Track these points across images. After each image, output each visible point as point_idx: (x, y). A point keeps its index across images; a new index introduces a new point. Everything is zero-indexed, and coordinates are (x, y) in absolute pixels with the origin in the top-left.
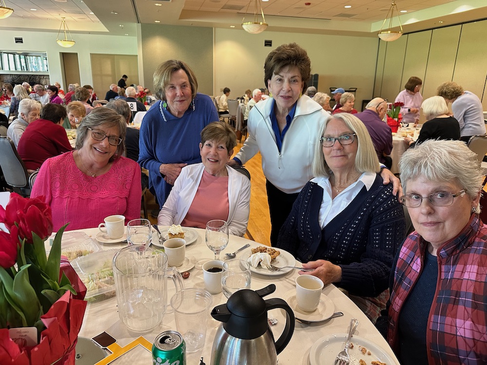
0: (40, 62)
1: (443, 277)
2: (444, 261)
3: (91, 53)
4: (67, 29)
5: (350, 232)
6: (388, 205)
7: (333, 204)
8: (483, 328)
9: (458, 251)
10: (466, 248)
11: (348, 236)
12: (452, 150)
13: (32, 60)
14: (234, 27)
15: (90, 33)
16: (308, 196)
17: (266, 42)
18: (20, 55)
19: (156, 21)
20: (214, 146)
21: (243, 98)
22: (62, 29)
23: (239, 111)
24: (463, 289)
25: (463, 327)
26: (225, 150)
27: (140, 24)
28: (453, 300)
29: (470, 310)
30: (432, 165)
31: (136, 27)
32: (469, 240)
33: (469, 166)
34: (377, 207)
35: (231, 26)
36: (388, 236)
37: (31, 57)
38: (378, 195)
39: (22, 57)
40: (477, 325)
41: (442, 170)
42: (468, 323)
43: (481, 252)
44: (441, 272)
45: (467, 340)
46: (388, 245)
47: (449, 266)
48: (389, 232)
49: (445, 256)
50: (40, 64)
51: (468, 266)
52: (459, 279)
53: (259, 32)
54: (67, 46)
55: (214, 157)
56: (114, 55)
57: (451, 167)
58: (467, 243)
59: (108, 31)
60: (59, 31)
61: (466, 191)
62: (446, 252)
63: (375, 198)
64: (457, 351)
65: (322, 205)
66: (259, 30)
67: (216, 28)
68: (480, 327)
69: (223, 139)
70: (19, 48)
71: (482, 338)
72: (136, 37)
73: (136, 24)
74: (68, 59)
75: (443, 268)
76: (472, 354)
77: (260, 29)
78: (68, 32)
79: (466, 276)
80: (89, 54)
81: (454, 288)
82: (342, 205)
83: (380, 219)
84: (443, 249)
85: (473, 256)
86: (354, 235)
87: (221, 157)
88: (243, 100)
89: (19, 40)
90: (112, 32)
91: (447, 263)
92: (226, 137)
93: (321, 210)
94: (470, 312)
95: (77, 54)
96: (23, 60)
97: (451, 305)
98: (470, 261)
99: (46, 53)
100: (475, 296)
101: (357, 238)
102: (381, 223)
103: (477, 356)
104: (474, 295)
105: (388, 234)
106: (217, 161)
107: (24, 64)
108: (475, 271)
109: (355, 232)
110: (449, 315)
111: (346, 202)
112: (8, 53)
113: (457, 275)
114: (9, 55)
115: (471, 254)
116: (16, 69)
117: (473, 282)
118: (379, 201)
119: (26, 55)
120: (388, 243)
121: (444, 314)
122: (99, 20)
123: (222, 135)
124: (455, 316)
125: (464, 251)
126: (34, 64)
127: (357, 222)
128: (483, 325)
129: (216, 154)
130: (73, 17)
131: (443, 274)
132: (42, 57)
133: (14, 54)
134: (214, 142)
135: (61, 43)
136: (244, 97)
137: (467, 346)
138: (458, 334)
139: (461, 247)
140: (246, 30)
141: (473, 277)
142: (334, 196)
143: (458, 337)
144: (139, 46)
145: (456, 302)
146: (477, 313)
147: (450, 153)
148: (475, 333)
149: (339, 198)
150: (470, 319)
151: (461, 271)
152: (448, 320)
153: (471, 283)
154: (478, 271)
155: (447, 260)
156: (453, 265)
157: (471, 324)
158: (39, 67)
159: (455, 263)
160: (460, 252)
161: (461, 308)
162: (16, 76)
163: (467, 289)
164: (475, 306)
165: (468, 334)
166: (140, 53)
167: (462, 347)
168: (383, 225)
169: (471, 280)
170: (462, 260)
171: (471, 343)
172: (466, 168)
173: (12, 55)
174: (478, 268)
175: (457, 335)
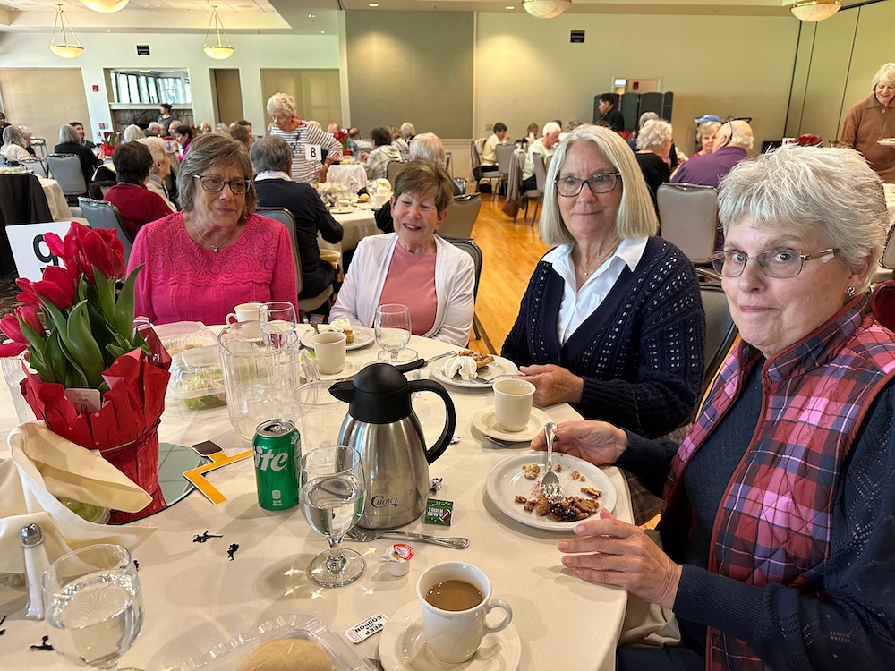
0: (180, 88)
1: (768, 419)
2: (774, 388)
3: (262, 67)
4: (220, 27)
5: (607, 349)
6: (666, 294)
7: (577, 300)
8: (808, 511)
9: (803, 371)
10: (821, 365)
11: (605, 355)
12: (824, 165)
13: (166, 84)
14: (512, 8)
15: (259, 32)
16: (540, 288)
17: (573, 34)
18: (147, 76)
19: (372, 5)
20: (415, 203)
21: (526, 141)
22: (213, 26)
23: (513, 164)
24: (792, 441)
25: (773, 506)
26: (434, 211)
27: (344, 11)
28: (771, 458)
29: (792, 477)
30: (774, 193)
31: (337, 17)
32: (828, 352)
33: (854, 202)
34: (648, 299)
35: (508, 8)
36: (672, 347)
37: (165, 80)
38: (647, 278)
39: (151, 80)
40: (799, 506)
41: (792, 205)
42: (785, 500)
43: (842, 374)
44: (766, 408)
45: (775, 529)
46: (675, 362)
47: (782, 398)
48: (674, 339)
49: (776, 379)
50: (181, 92)
51: (812, 398)
52: (792, 422)
53: (555, 14)
54: (221, 57)
55: (414, 222)
56: (301, 70)
57: (813, 200)
58: (824, 357)
59: (290, 27)
60: (208, 31)
61: (836, 251)
62: (778, 370)
63: (643, 283)
64: (751, 547)
65: (563, 303)
66: (553, 12)
67: (480, 13)
68: (803, 510)
69: (430, 191)
70: (144, 63)
71: (804, 529)
72: (337, 36)
73: (336, 11)
74: (224, 80)
75: (771, 399)
76: (780, 553)
77: (556, 10)
78: (223, 31)
79: (803, 418)
80: (259, 71)
81: (779, 438)
82: (592, 301)
83: (656, 321)
84: (773, 365)
85: (827, 382)
86: (614, 352)
87: (425, 221)
88: (525, 144)
89: (143, 50)
90: (297, 28)
91: (780, 392)
92: (435, 188)
93: (561, 312)
94: (792, 482)
95: (238, 70)
96: (152, 86)
97: (764, 467)
98: (818, 390)
99: (188, 70)
100: (807, 455)
101: (619, 357)
102: (657, 327)
103: (788, 558)
104: (808, 451)
105: (672, 344)
106: (419, 228)
107: (153, 93)
108: (821, 408)
109: (615, 347)
110: (759, 484)
111: (598, 296)
112: (128, 74)
113: (789, 415)
114: (129, 76)
115: (824, 378)
116: (140, 101)
117: (813, 429)
118: (650, 289)
119: (156, 76)
120: (673, 358)
121: (750, 483)
122: (273, 9)
123: (429, 184)
124: (765, 487)
125: (813, 372)
126: (171, 93)
127: (617, 330)
128: (810, 507)
129: (419, 216)
130: (232, 6)
131: (769, 411)
132: (182, 78)
133: (137, 75)
134: (416, 196)
135: (211, 52)
136: (527, 138)
137: (774, 540)
138: (762, 517)
139: (809, 362)
140: (530, 12)
141: (815, 419)
142: (579, 284)
143: (760, 522)
144: (341, 52)
145: (774, 462)
146: (803, 487)
147: (816, 172)
148: (794, 519)
149: (587, 290)
150: (789, 493)
151: (799, 407)
152: (755, 491)
153: (808, 431)
154: (826, 409)
155: (780, 385)
156: (790, 396)
157: (788, 503)
158: (178, 98)
159: (792, 394)
160: (806, 372)
161: (779, 472)
162: (139, 113)
163: (799, 439)
164: (804, 472)
165: (780, 521)
166: (343, 66)
167: (763, 541)
168: (661, 329)
169: (809, 424)
170: (805, 389)
171: (782, 536)
172: (845, 204)
173: (135, 77)
174: (829, 403)
175: (759, 519)
